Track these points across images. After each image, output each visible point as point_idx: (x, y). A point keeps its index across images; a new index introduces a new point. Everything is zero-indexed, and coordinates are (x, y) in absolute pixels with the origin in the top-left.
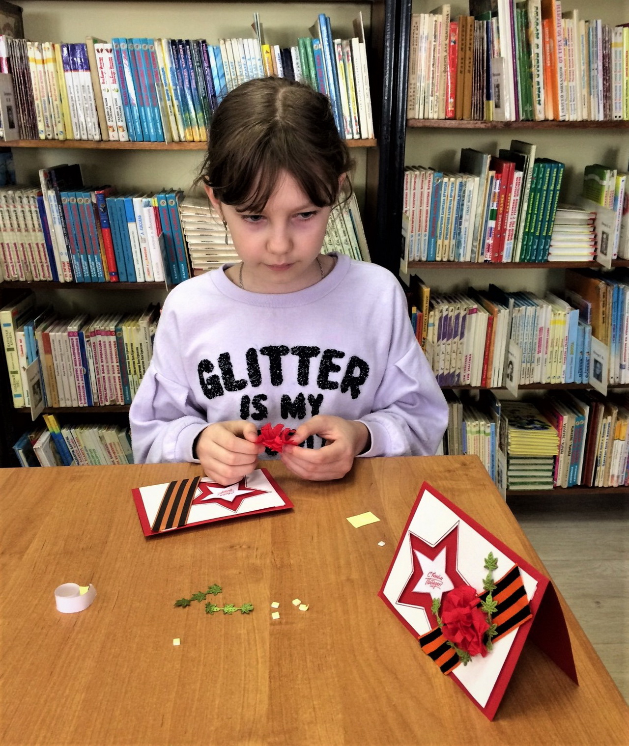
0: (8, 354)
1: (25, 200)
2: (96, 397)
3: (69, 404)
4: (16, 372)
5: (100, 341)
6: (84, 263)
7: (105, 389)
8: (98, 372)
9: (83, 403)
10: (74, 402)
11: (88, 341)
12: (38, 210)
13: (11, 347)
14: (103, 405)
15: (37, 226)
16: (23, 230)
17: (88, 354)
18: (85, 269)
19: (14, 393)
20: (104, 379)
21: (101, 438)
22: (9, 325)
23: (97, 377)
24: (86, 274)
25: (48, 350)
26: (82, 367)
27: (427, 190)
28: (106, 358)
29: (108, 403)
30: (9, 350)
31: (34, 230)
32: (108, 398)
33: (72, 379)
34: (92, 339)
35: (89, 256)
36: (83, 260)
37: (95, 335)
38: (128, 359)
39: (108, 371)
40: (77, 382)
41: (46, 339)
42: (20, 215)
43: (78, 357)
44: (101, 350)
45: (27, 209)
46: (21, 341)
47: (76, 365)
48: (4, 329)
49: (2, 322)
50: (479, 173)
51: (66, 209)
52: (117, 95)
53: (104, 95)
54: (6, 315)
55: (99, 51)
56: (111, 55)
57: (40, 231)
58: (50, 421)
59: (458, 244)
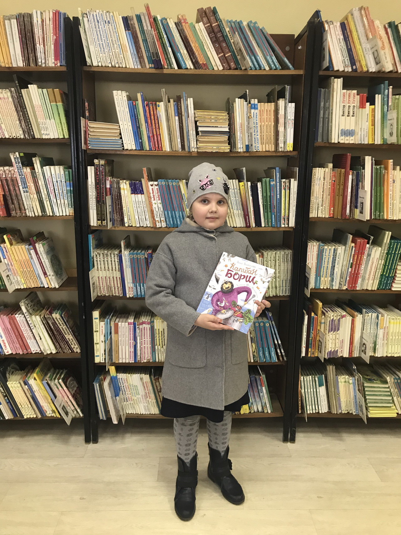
0: (95, 334)
1: (112, 255)
2: (139, 357)
3: (124, 361)
4: (98, 344)
5: (144, 327)
6: (138, 288)
7: (145, 353)
8: (142, 344)
9: (132, 361)
10: (127, 360)
11: (138, 327)
12: (119, 260)
13: (97, 330)
14: (142, 362)
15: (117, 269)
16: (110, 270)
17: (137, 334)
18: (139, 290)
19: (96, 354)
20: (145, 348)
21: (141, 379)
22: (97, 318)
23: (141, 347)
24: (139, 293)
25: (117, 332)
26: (133, 341)
27: (316, 252)
28: (147, 336)
29: (145, 361)
30: (95, 331)
31: (116, 271)
32: (146, 358)
33: (127, 347)
34: (141, 327)
35: (141, 284)
36: (138, 286)
37: (142, 324)
38: (156, 337)
39: (147, 343)
40: (130, 349)
41: (116, 326)
42: (110, 262)
43: (132, 336)
44: (144, 332)
45: (113, 260)
46: (102, 327)
47: (130, 340)
48: (94, 321)
49: (94, 317)
50: (345, 244)
51: (132, 261)
52: (160, 206)
53: (154, 206)
54: (96, 314)
55: (152, 185)
56: (157, 187)
57: (119, 271)
58: (112, 370)
59: (332, 280)
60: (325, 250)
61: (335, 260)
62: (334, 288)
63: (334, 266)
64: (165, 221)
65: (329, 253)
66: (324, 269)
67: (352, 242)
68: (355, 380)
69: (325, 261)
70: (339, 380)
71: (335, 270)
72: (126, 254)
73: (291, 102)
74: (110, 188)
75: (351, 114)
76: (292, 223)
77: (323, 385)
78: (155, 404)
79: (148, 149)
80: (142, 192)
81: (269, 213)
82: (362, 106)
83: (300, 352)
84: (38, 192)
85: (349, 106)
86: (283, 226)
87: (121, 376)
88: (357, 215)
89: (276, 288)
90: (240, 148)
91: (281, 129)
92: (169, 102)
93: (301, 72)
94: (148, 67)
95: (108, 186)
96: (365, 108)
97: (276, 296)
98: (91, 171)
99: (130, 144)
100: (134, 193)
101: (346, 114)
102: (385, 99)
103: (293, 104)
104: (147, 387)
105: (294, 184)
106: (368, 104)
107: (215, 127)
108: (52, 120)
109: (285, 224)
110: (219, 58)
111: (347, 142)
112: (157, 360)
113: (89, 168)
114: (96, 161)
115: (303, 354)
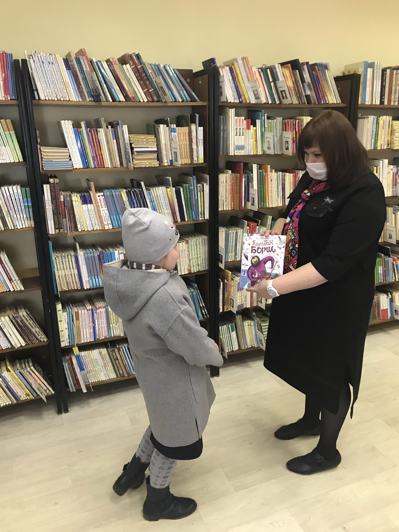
0: (59, 323)
1: (69, 257)
2: (98, 336)
3: (86, 341)
4: (63, 331)
5: (100, 311)
6: (94, 280)
7: (102, 332)
8: (99, 325)
9: (92, 340)
10: (88, 340)
11: (95, 312)
12: (75, 260)
13: (61, 320)
14: (101, 339)
15: (74, 267)
16: (68, 269)
17: (95, 318)
18: (94, 282)
19: (61, 340)
20: (102, 327)
21: (100, 353)
22: (60, 310)
23: (99, 327)
24: (95, 284)
25: (78, 319)
26: (92, 324)
28: (103, 318)
29: (103, 338)
30: (60, 321)
31: (73, 268)
32: (103, 335)
33: (87, 330)
34: (98, 311)
35: (96, 277)
36: (93, 279)
37: (99, 309)
38: (110, 317)
39: (104, 323)
40: (90, 331)
41: (77, 314)
42: (67, 262)
43: (91, 320)
44: (101, 315)
45: (70, 260)
46: (65, 317)
47: (90, 323)
48: (58, 312)
49: (57, 310)
50: (243, 228)
51: (86, 259)
52: (107, 212)
53: (102, 212)
54: (59, 306)
55: (99, 196)
56: (103, 197)
57: (76, 269)
59: (236, 254)
60: (230, 234)
61: (237, 240)
62: (237, 260)
63: (237, 245)
64: (111, 224)
65: (233, 235)
66: (230, 248)
67: (248, 225)
68: (255, 323)
69: (230, 242)
70: (245, 325)
71: (237, 247)
73: (199, 126)
74: (64, 201)
75: (242, 134)
76: (207, 217)
77: (234, 331)
78: (113, 370)
79: (93, 167)
80: (91, 202)
81: (190, 211)
82: (248, 128)
83: (219, 309)
85: (240, 128)
86: (201, 219)
88: (249, 206)
89: (198, 265)
90: (166, 163)
91: (194, 147)
92: (107, 128)
93: (205, 103)
94: (88, 100)
96: (250, 129)
97: (199, 271)
98: (46, 188)
99: (78, 163)
100: (85, 204)
101: (238, 134)
102: (263, 123)
103: (202, 128)
104: (105, 358)
105: (207, 187)
106: (252, 126)
107: (147, 147)
108: (7, 147)
109: (202, 218)
110: (144, 92)
111: (240, 154)
112: (112, 335)
114: (51, 180)
115: (221, 311)
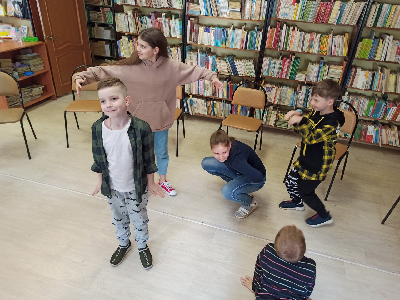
1: (195, 54)
2: (200, 93)
7: (202, 92)
10: (196, 93)
12: (197, 57)
15: (196, 59)
16: (193, 60)
19: (186, 90)
23: (201, 89)
26: (198, 87)
27: (268, 62)
32: (202, 94)
37: (201, 81)
39: (203, 89)
40: (197, 89)
42: (192, 57)
43: (198, 85)
44: (202, 84)
45: (195, 56)
50: (279, 60)
51: (201, 58)
52: (214, 38)
53: (212, 37)
55: (213, 30)
58: (191, 96)
59: (274, 74)
61: (275, 66)
62: (274, 77)
64: (214, 43)
65: (273, 62)
66: (270, 69)
67: (281, 59)
68: (277, 112)
69: (271, 66)
70: (272, 113)
71: (275, 69)
72: (199, 55)
75: (288, 7)
76: (259, 49)
77: (266, 114)
79: (210, 15)
80: (209, 32)
81: (251, 45)
84: (170, 28)
85: (287, 4)
86: (255, 50)
87: (194, 99)
89: (250, 74)
95: (195, 28)
96: (295, 5)
99: (203, 13)
101: (286, 7)
102: (303, 2)
104: (203, 104)
107: (235, 9)
108: (178, 2)
109: (257, 49)
111: (284, 19)
112: (206, 95)
113: (188, 21)
114: (191, 19)
